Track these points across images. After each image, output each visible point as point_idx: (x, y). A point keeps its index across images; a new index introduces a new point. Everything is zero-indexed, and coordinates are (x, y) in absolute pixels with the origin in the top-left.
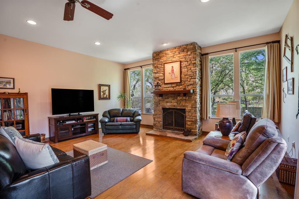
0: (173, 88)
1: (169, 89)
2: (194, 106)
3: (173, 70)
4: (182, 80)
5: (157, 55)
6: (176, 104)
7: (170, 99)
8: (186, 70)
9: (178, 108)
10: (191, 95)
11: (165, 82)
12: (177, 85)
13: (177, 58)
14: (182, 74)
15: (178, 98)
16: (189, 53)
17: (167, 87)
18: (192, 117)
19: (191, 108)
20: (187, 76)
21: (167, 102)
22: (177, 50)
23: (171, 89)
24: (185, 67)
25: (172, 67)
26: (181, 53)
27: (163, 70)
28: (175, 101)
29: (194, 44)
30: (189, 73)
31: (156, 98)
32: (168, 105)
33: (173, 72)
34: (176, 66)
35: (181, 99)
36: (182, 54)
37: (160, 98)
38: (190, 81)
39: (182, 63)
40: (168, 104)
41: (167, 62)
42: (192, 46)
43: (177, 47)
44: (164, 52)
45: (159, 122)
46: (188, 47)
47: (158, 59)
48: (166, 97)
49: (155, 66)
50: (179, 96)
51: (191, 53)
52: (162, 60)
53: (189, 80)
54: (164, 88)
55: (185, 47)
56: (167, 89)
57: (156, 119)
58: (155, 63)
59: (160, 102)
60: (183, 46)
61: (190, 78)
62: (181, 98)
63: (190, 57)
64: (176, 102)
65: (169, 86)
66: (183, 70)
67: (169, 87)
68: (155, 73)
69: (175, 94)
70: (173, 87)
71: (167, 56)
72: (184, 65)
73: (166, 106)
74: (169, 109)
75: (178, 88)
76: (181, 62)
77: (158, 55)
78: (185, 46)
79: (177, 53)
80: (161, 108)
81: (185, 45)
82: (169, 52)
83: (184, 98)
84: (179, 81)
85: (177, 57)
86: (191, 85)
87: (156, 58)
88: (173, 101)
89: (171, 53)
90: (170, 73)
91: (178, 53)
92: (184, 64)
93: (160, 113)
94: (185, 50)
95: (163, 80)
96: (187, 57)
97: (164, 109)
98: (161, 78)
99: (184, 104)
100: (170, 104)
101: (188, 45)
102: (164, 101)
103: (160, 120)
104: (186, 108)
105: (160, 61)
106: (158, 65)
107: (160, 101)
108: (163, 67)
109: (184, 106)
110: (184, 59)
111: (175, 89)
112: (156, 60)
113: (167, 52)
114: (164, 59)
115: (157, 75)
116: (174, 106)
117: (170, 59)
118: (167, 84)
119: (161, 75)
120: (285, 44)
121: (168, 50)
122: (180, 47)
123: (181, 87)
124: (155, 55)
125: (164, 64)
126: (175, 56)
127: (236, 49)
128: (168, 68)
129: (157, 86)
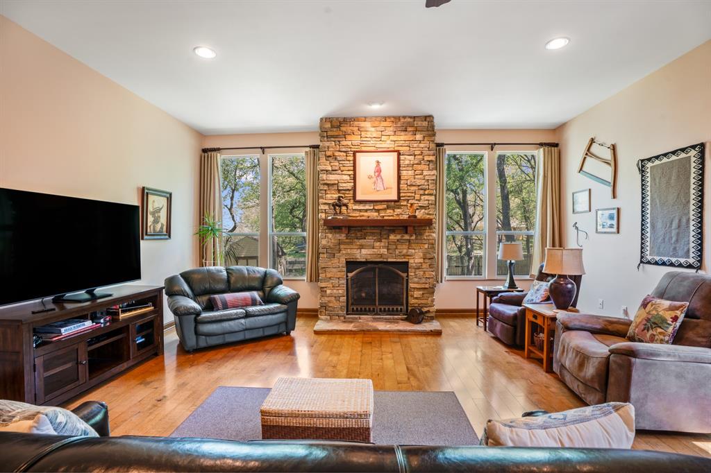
0: (376, 214)
1: (366, 214)
2: (428, 256)
3: (378, 171)
4: (402, 195)
5: (332, 127)
6: (384, 251)
7: (369, 240)
8: (411, 173)
9: (389, 260)
10: (422, 231)
11: (358, 198)
12: (388, 208)
13: (388, 144)
14: (402, 182)
15: (392, 237)
16: (419, 137)
17: (360, 210)
18: (424, 280)
19: (422, 261)
20: (413, 188)
21: (362, 247)
22: (391, 124)
23: (374, 215)
24: (408, 165)
25: (378, 162)
26: (398, 133)
27: (352, 168)
28: (382, 244)
29: (428, 118)
30: (418, 182)
31: (330, 236)
32: (363, 254)
33: (379, 175)
34: (389, 162)
35: (398, 240)
36: (403, 137)
37: (343, 237)
38: (419, 200)
39: (402, 157)
40: (364, 251)
41: (364, 149)
42: (425, 124)
43: (389, 117)
44: (356, 123)
45: (337, 298)
46: (418, 123)
47: (337, 136)
48: (359, 234)
49: (329, 153)
50: (393, 231)
51: (424, 137)
52: (349, 143)
53: (417, 197)
54: (354, 212)
55: (409, 122)
56: (362, 214)
57: (328, 292)
58: (328, 147)
59: (342, 246)
60: (404, 117)
61: (422, 192)
62: (399, 237)
63: (422, 145)
64: (384, 247)
65: (367, 207)
66: (404, 173)
67: (366, 211)
68: (327, 171)
69: (382, 228)
70: (378, 211)
71: (363, 133)
72: (407, 162)
73: (358, 256)
74: (366, 263)
75: (389, 215)
76: (399, 154)
77: (339, 127)
78: (409, 120)
79: (390, 131)
80: (343, 261)
81: (410, 117)
82: (367, 125)
83: (407, 237)
84: (395, 198)
85: (389, 142)
86: (422, 207)
87: (329, 133)
88: (378, 244)
89: (373, 129)
90: (370, 177)
91: (393, 133)
92: (407, 160)
93: (339, 275)
94: (409, 129)
95: (351, 192)
96: (415, 145)
97: (351, 265)
98: (343, 186)
99: (405, 251)
100: (369, 250)
101: (417, 119)
102: (351, 243)
103: (340, 291)
104: (411, 261)
105: (344, 143)
106: (337, 154)
107: (339, 244)
108: (351, 158)
109: (404, 256)
110: (408, 148)
111: (383, 216)
112: (332, 139)
113: (362, 124)
114: (354, 140)
115: (333, 178)
116: (381, 255)
117: (372, 142)
118: (361, 202)
119: (344, 179)
120: (588, 152)
121: (365, 119)
122: (397, 119)
123: (398, 211)
124: (328, 125)
125: (355, 153)
126: (383, 138)
127: (492, 146)
128: (366, 163)
129: (338, 204)
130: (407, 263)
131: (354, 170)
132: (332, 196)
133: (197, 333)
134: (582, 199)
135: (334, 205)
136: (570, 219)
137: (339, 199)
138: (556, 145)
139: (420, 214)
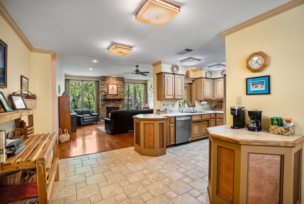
2: (123, 106)
4: (118, 93)
5: (103, 78)
6: (114, 105)
7: (111, 103)
8: (119, 89)
10: (122, 101)
11: (109, 94)
12: (115, 96)
13: (115, 83)
14: (118, 91)
15: (116, 102)
16: (121, 82)
21: (110, 104)
22: (115, 79)
25: (113, 86)
29: (123, 78)
30: (121, 91)
32: (110, 106)
33: (113, 89)
34: (115, 86)
36: (118, 82)
37: (106, 102)
40: (110, 105)
41: (110, 84)
43: (115, 77)
44: (108, 78)
45: (104, 115)
47: (104, 80)
48: (109, 102)
50: (116, 101)
53: (121, 94)
54: (109, 97)
55: (119, 79)
57: (103, 114)
59: (105, 104)
65: (111, 96)
66: (118, 89)
69: (114, 100)
70: (113, 97)
71: (110, 80)
74: (111, 108)
75: (115, 97)
76: (117, 85)
77: (104, 78)
80: (106, 107)
82: (111, 78)
83: (119, 102)
86: (122, 96)
88: (113, 104)
90: (111, 90)
91: (116, 81)
92: (119, 86)
93: (105, 110)
97: (107, 108)
98: (105, 91)
99: (118, 105)
101: (121, 78)
105: (106, 82)
106: (104, 84)
110: (119, 84)
113: (110, 78)
114: (108, 81)
115: (103, 89)
116: (114, 106)
117: (112, 82)
118: (109, 95)
119: (106, 90)
120: (151, 87)
121: (110, 77)
122: (117, 78)
123: (117, 97)
124: (102, 78)
125: (108, 84)
126: (114, 82)
127: (134, 83)
128: (110, 87)
129: (105, 95)
130: (119, 107)
131: (108, 88)
132: (103, 93)
133: (83, 122)
134: (150, 94)
135: (104, 95)
136: (149, 98)
137: (105, 94)
138: (146, 84)
139: (121, 97)
